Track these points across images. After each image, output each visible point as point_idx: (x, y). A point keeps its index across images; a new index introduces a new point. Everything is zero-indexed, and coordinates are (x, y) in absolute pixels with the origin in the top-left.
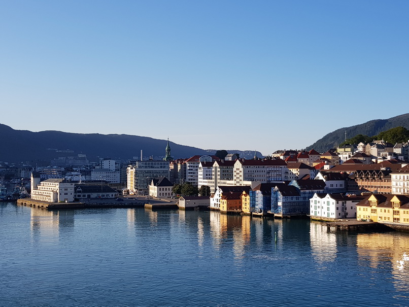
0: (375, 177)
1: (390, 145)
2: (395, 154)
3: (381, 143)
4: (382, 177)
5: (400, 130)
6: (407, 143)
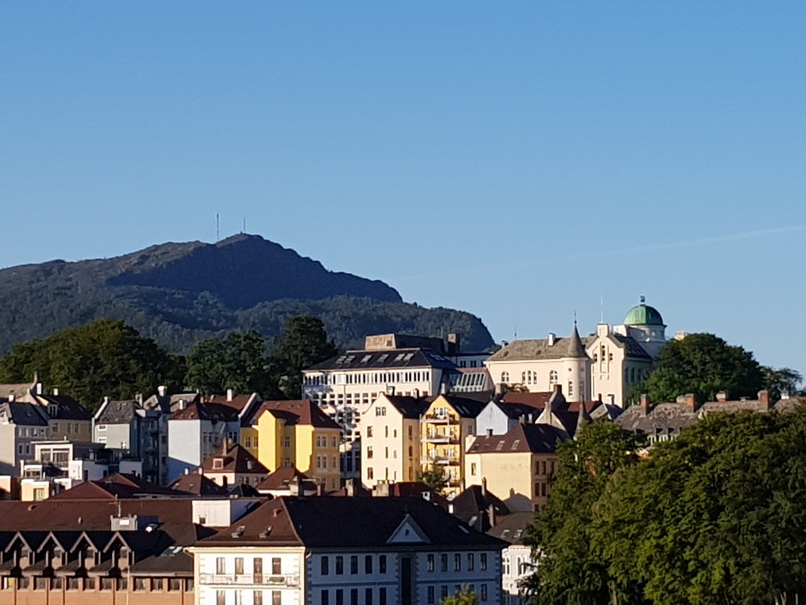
0: (90, 563)
1: (73, 410)
2: (104, 454)
3: (28, 399)
4: (123, 563)
5: (111, 336)
6: (154, 400)
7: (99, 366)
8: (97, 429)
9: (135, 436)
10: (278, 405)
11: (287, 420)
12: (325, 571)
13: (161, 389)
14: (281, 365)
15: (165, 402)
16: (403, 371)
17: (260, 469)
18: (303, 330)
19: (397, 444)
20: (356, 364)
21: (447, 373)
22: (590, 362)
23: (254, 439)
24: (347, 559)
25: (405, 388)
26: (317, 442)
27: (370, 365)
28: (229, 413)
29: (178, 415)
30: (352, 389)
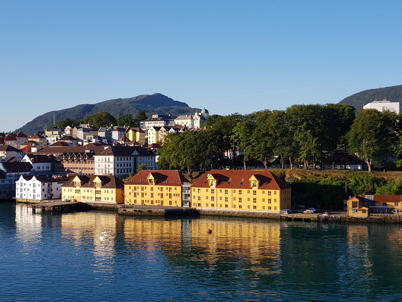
0: (80, 159)
1: (95, 129)
2: (100, 138)
3: (87, 127)
4: (86, 159)
5: (104, 115)
6: (110, 127)
7: (102, 121)
8: (99, 133)
9: (106, 134)
10: (133, 128)
11: (135, 131)
12: (118, 160)
13: (112, 125)
14: (136, 120)
15: (112, 128)
16: (159, 122)
17: (129, 141)
18: (141, 114)
19: (154, 136)
20: (150, 120)
21: (167, 122)
22: (194, 120)
23: (128, 135)
24: (123, 158)
25: (157, 125)
26: (140, 135)
27: (152, 121)
28: (124, 130)
29: (115, 130)
30: (149, 125)
